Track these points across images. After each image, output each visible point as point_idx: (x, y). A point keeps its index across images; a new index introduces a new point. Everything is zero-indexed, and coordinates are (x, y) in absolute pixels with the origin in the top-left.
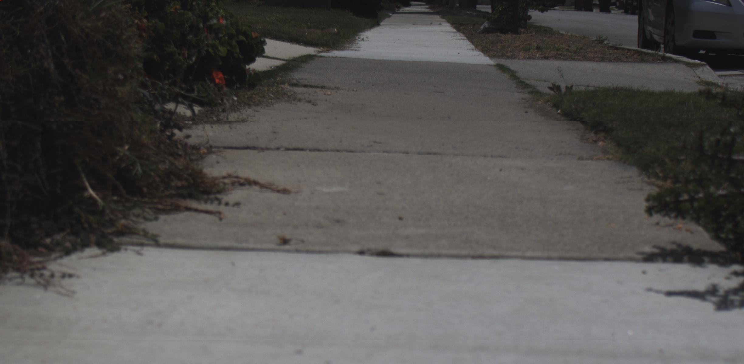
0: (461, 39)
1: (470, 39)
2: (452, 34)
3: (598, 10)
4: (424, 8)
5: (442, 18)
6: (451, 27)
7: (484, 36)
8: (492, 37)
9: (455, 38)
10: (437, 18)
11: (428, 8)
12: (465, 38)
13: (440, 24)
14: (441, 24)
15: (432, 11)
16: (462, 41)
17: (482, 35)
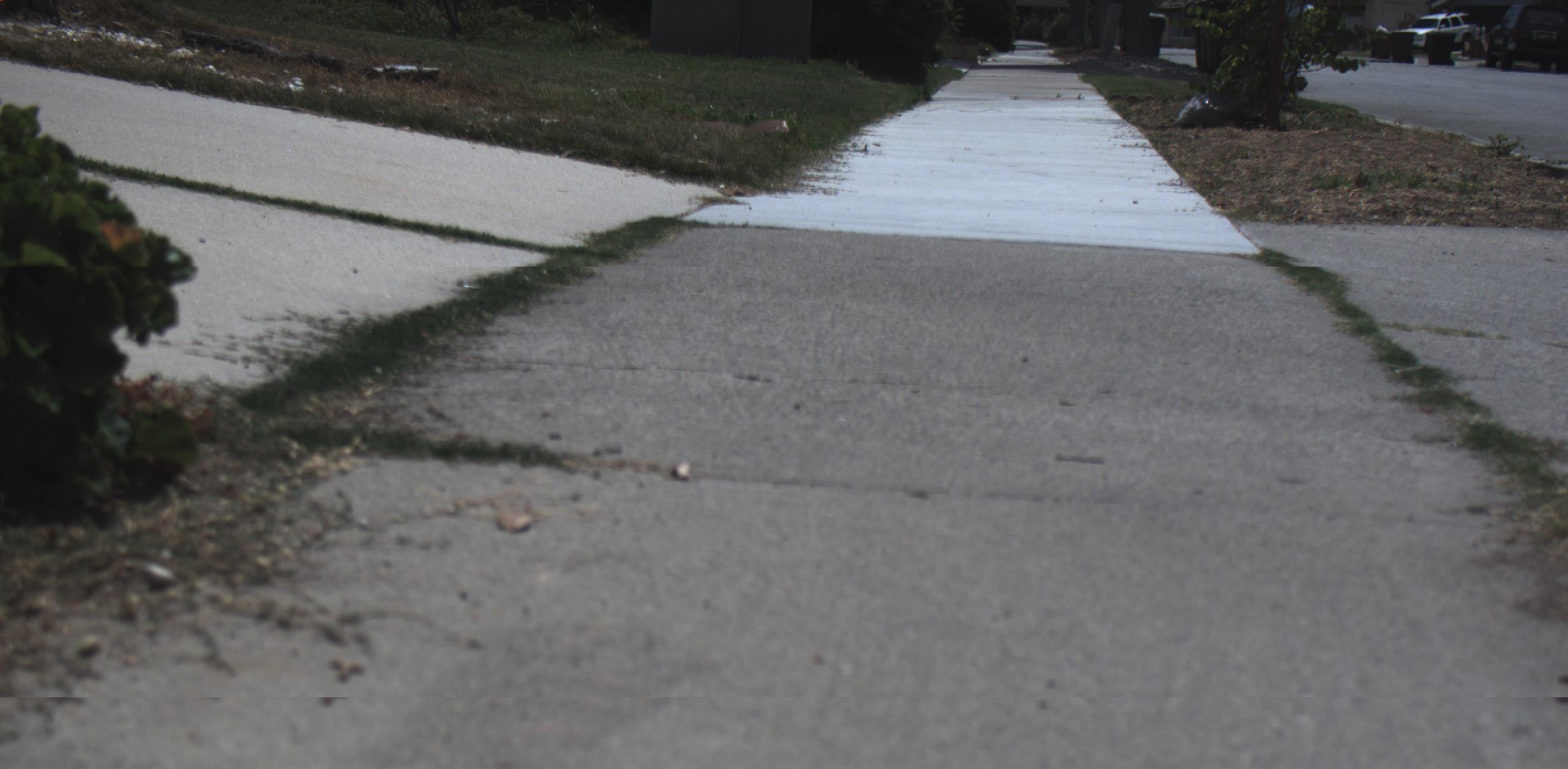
0: (1137, 145)
1: (1160, 144)
2: (1111, 128)
3: (1425, 61)
4: (1044, 56)
5: (1085, 80)
6: (1106, 108)
7: (1197, 137)
8: (1215, 137)
9: (1120, 141)
10: (1073, 79)
11: (1052, 56)
12: (1146, 141)
13: (1079, 98)
14: (1082, 96)
15: (1061, 63)
16: (1139, 151)
17: (1191, 133)
